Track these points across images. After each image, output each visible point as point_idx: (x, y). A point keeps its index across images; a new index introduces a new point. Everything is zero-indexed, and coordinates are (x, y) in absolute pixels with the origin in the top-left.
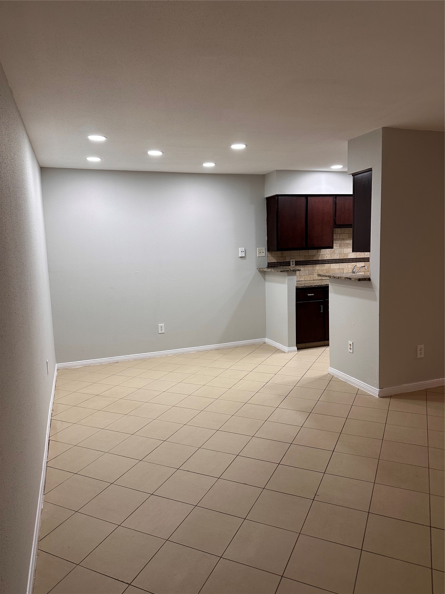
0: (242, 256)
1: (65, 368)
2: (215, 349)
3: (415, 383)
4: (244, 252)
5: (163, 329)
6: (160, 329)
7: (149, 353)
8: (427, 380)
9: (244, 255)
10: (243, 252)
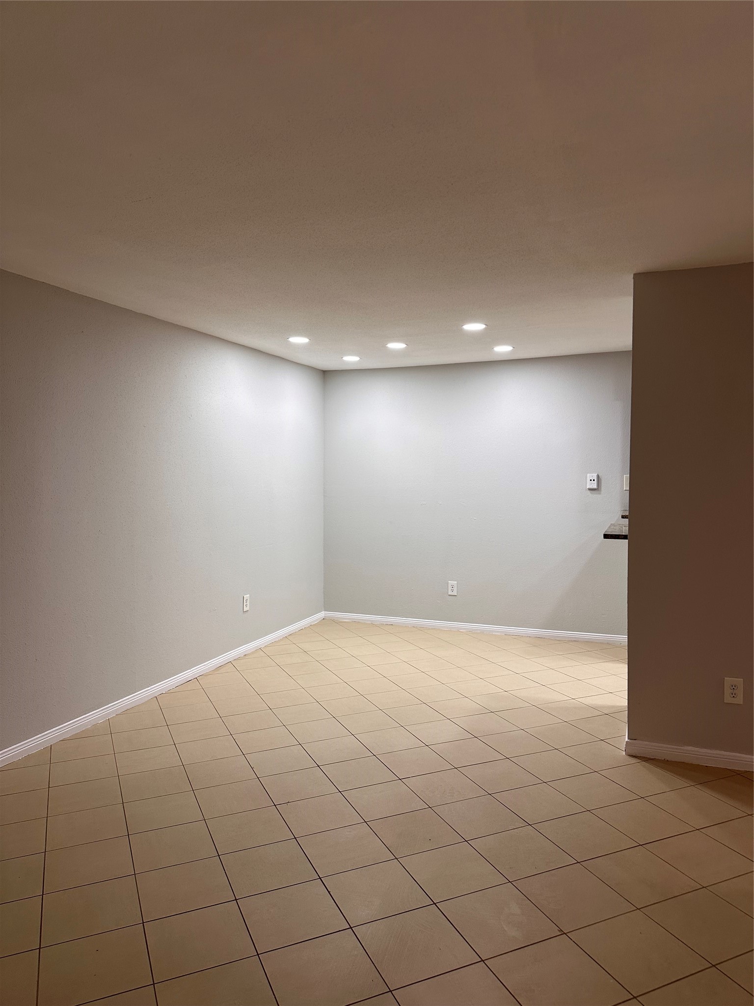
0: (591, 487)
1: (332, 619)
2: (536, 636)
3: (723, 752)
4: (596, 480)
5: (455, 589)
6: (450, 588)
7: (433, 621)
8: (740, 753)
9: (595, 486)
10: (594, 480)
